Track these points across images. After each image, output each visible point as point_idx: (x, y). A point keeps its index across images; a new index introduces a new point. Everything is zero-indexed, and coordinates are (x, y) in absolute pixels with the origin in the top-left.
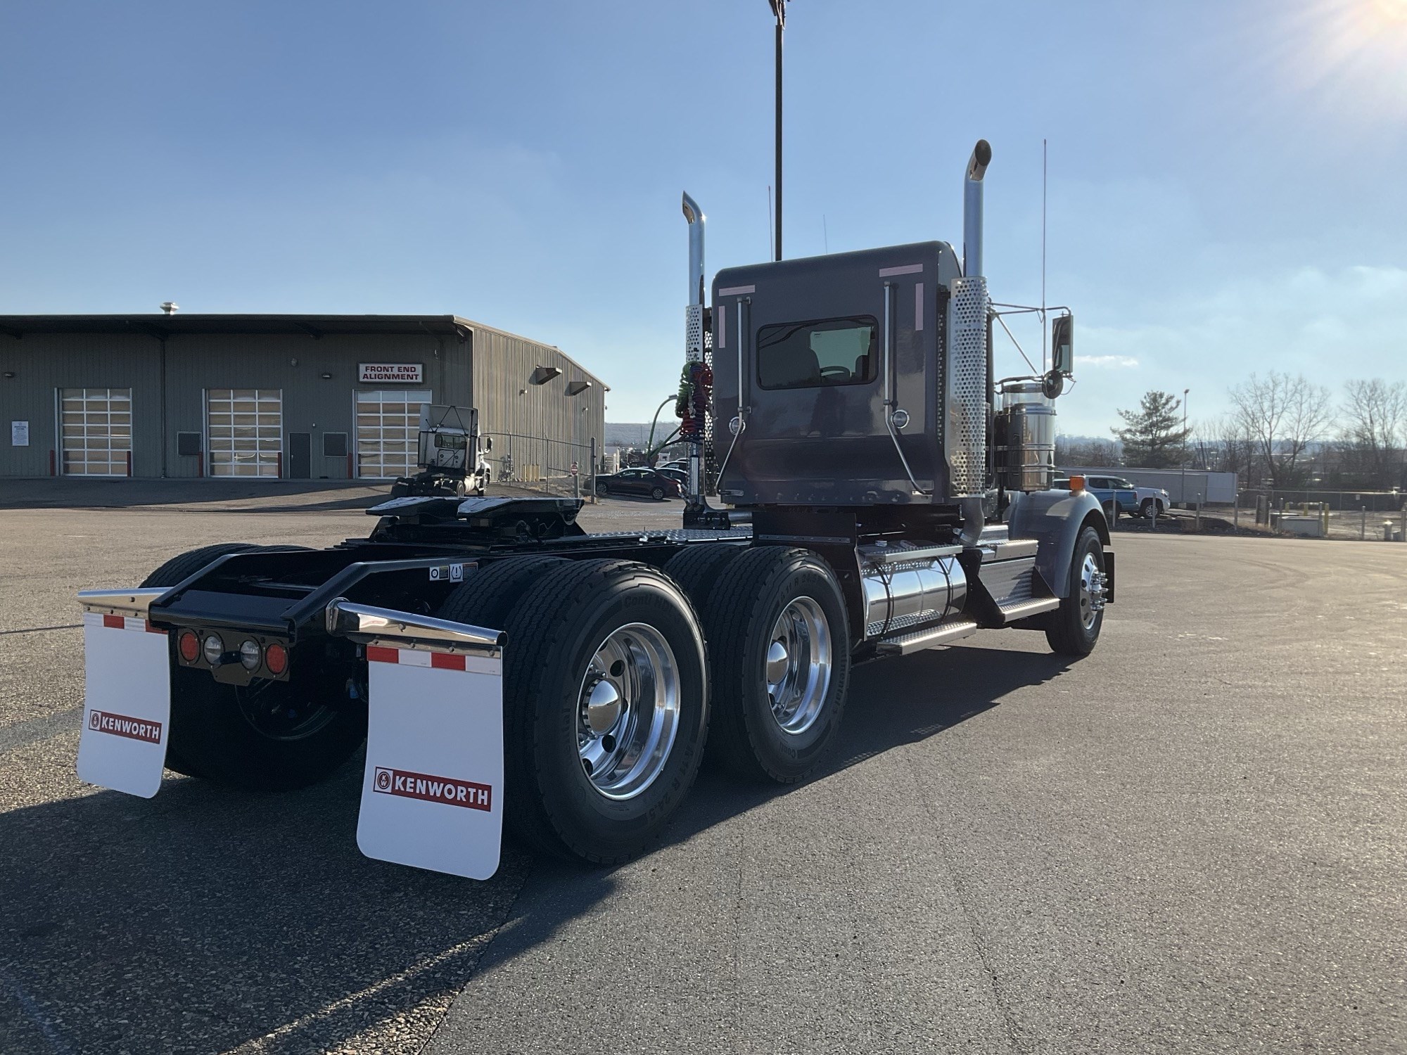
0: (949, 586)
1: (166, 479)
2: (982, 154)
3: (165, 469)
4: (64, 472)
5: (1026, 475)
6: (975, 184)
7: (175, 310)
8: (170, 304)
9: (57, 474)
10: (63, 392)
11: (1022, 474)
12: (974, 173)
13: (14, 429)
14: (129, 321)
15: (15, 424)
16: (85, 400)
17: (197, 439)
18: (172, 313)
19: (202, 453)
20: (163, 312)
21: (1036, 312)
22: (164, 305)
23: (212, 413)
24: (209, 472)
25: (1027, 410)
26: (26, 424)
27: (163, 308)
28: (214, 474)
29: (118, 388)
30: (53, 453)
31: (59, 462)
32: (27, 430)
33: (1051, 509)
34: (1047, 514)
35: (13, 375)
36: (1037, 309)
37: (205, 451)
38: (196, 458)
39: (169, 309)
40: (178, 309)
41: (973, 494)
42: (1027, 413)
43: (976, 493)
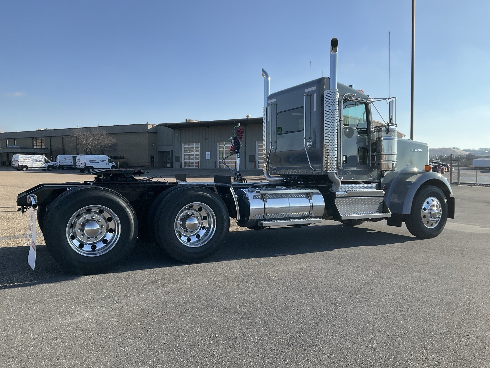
0: (310, 206)
2: (334, 43)
3: (245, 166)
4: (219, 167)
5: (383, 164)
6: (334, 55)
7: (250, 117)
8: (248, 115)
9: (217, 168)
10: (219, 143)
11: (381, 164)
12: (332, 51)
13: (207, 155)
15: (207, 153)
16: (225, 146)
17: (254, 157)
18: (249, 118)
19: (255, 161)
20: (247, 118)
21: (386, 100)
22: (247, 116)
23: (259, 149)
24: (257, 167)
25: (383, 138)
26: (209, 153)
27: (246, 117)
28: (259, 168)
30: (216, 161)
31: (218, 164)
32: (210, 155)
33: (410, 178)
34: (407, 180)
35: (207, 139)
36: (385, 99)
37: (256, 161)
38: (254, 163)
39: (248, 117)
40: (251, 117)
41: (331, 171)
42: (383, 140)
43: (332, 170)
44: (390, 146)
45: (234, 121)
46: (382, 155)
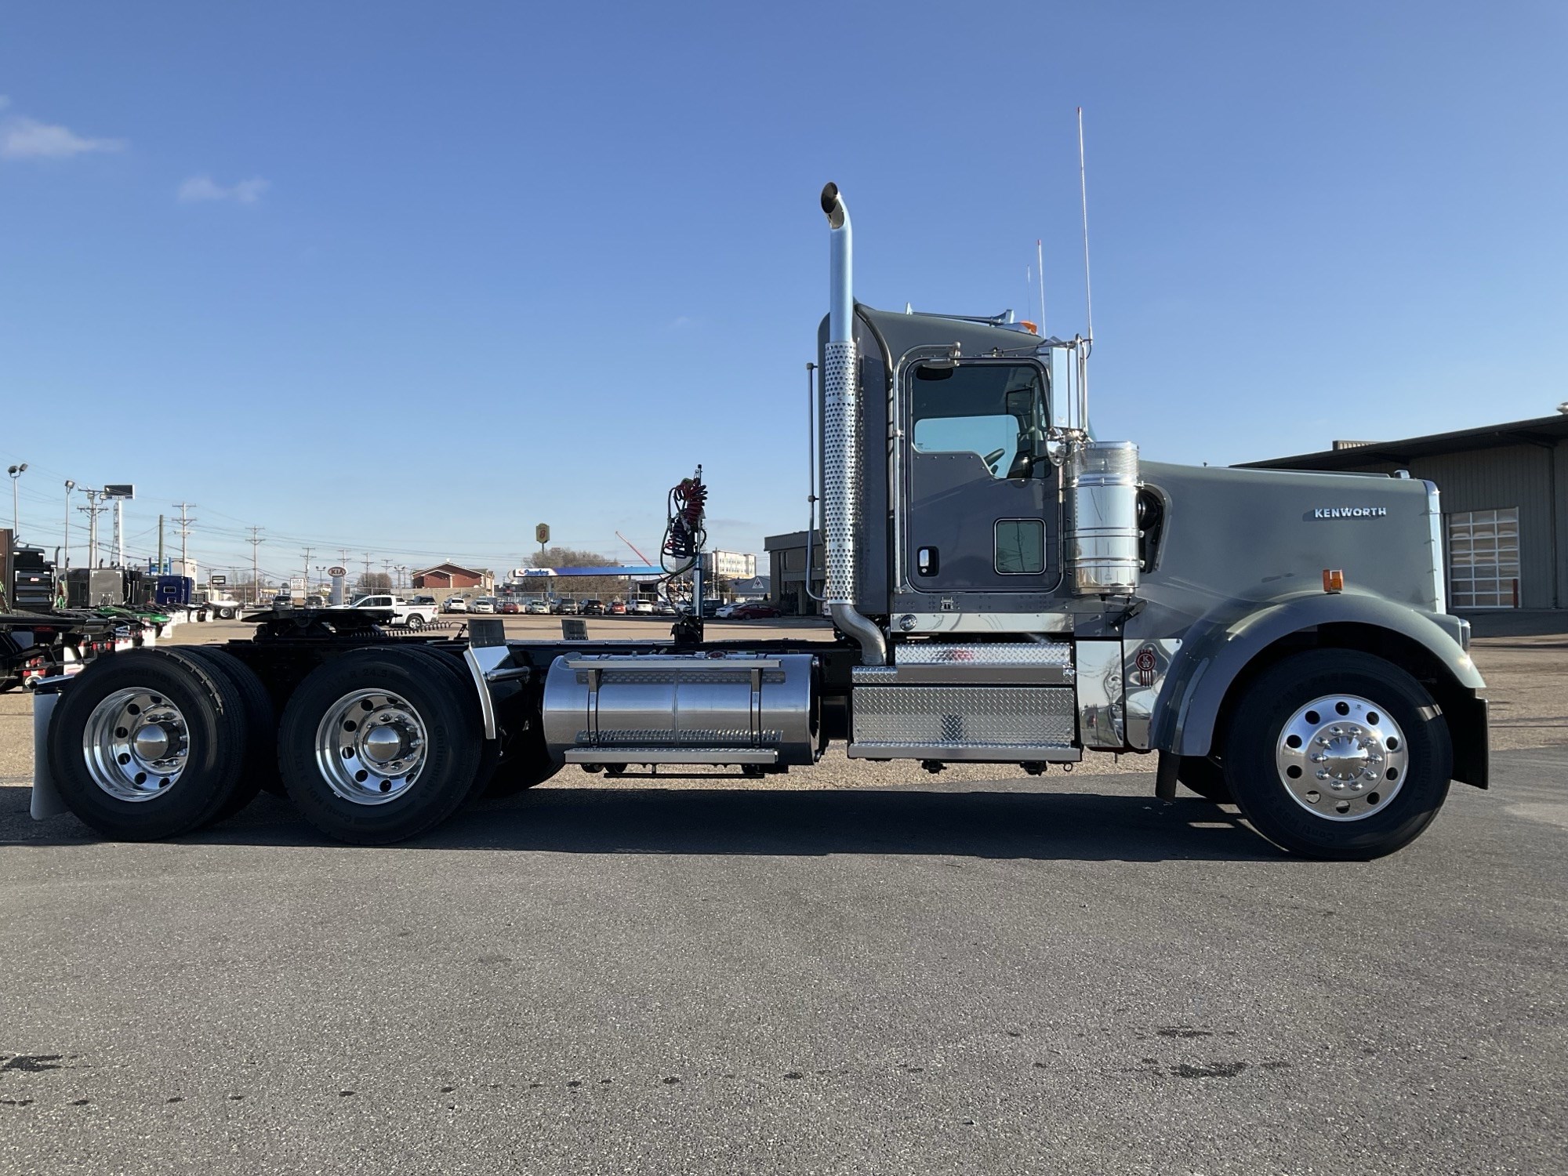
1: (1557, 611)
3: (1556, 598)
10: (1450, 517)
14: (1499, 432)
16: (1471, 524)
29: (1505, 508)
41: (834, 599)
42: (1079, 486)
43: (836, 598)
44: (1103, 508)
45: (1497, 434)
46: (1077, 538)
